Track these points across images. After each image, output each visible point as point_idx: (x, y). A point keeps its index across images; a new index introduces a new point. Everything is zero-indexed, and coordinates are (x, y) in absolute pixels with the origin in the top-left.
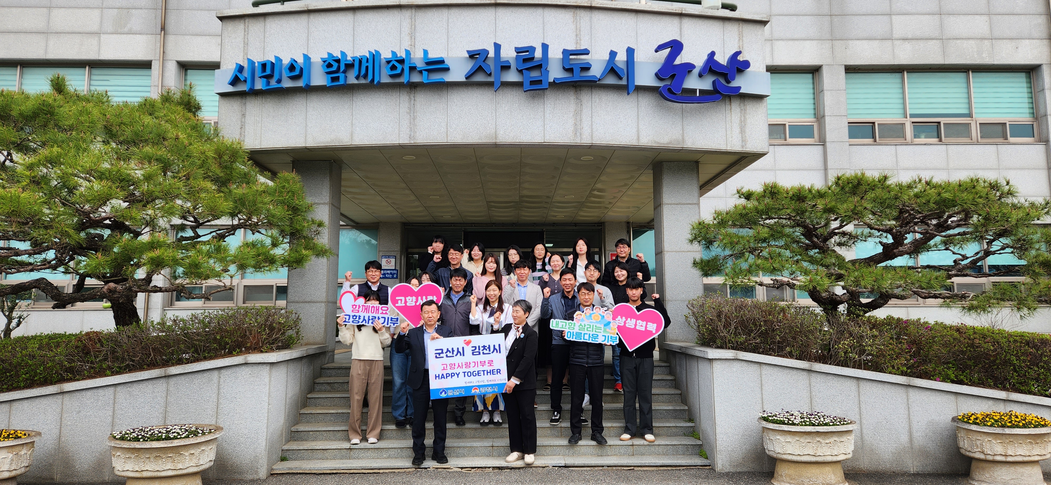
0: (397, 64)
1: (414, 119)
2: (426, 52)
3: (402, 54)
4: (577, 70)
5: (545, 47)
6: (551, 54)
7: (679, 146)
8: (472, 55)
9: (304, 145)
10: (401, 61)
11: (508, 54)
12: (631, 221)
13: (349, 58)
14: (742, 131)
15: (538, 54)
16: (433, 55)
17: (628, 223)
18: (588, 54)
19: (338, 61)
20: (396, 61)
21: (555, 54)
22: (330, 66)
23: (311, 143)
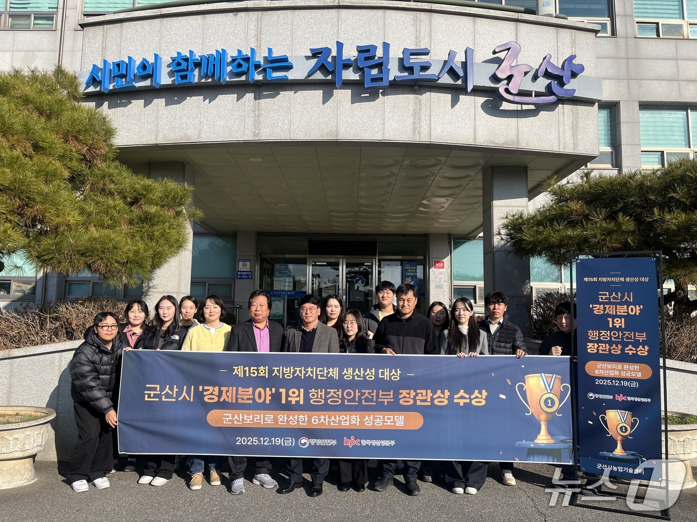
0: (242, 62)
1: (259, 117)
2: (270, 50)
3: (247, 52)
4: (416, 70)
5: (386, 46)
6: (391, 55)
7: (514, 146)
8: (316, 54)
9: (155, 142)
10: (247, 60)
11: (350, 53)
12: (452, 232)
13: (197, 57)
14: (574, 135)
15: (379, 53)
16: (276, 54)
17: (450, 235)
18: (427, 54)
19: (186, 60)
20: (241, 59)
21: (396, 53)
22: (179, 64)
23: (161, 140)
